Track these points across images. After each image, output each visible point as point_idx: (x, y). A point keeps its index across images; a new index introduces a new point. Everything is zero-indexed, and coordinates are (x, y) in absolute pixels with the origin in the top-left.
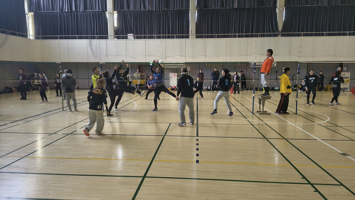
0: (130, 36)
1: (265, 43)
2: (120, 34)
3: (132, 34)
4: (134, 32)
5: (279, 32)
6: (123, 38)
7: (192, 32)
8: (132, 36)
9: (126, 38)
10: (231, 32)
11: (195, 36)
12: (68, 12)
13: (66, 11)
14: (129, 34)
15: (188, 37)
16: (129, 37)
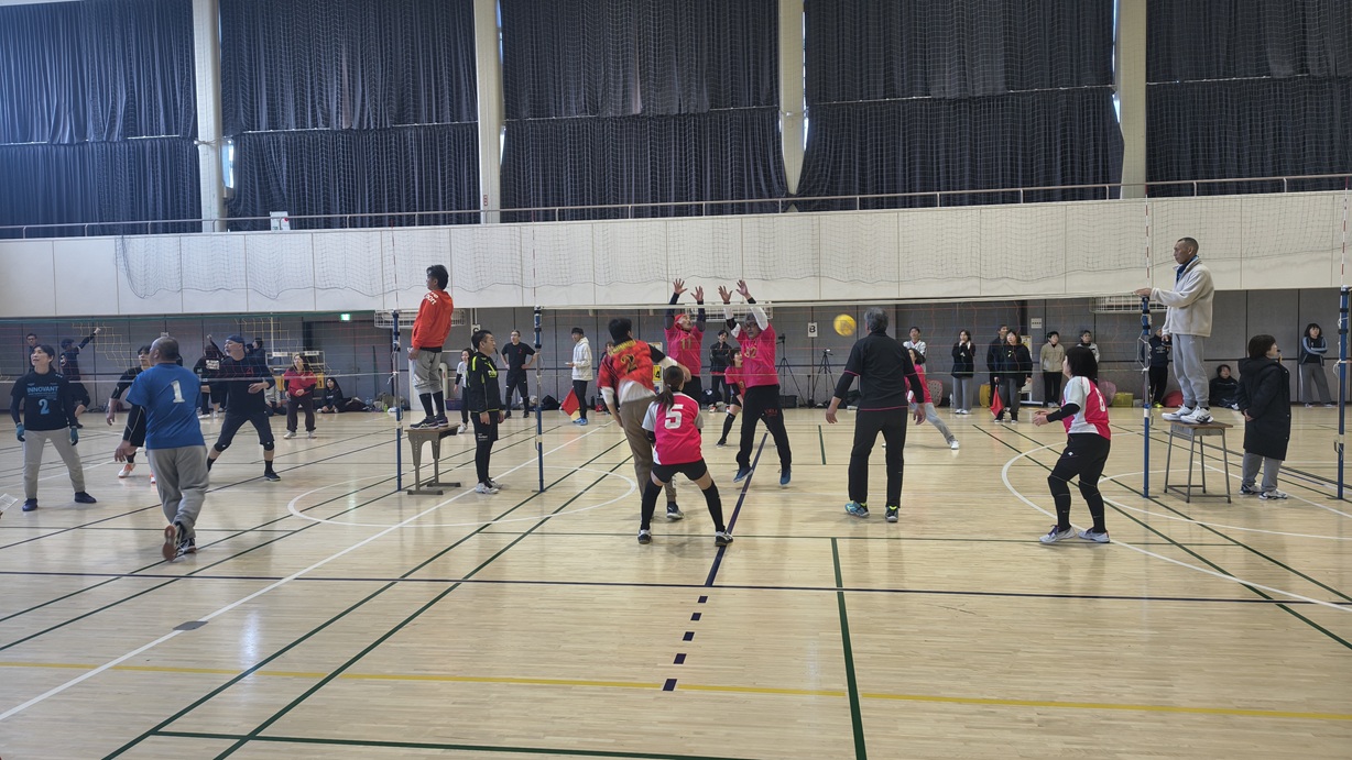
0: (279, 218)
1: (725, 237)
2: (244, 212)
3: (285, 214)
4: (290, 205)
5: (791, 196)
6: (254, 226)
7: (489, 201)
8: (286, 219)
9: (266, 226)
10: (626, 198)
11: (497, 216)
12: (71, 144)
13: (63, 140)
14: (273, 214)
15: (475, 219)
16: (274, 223)
